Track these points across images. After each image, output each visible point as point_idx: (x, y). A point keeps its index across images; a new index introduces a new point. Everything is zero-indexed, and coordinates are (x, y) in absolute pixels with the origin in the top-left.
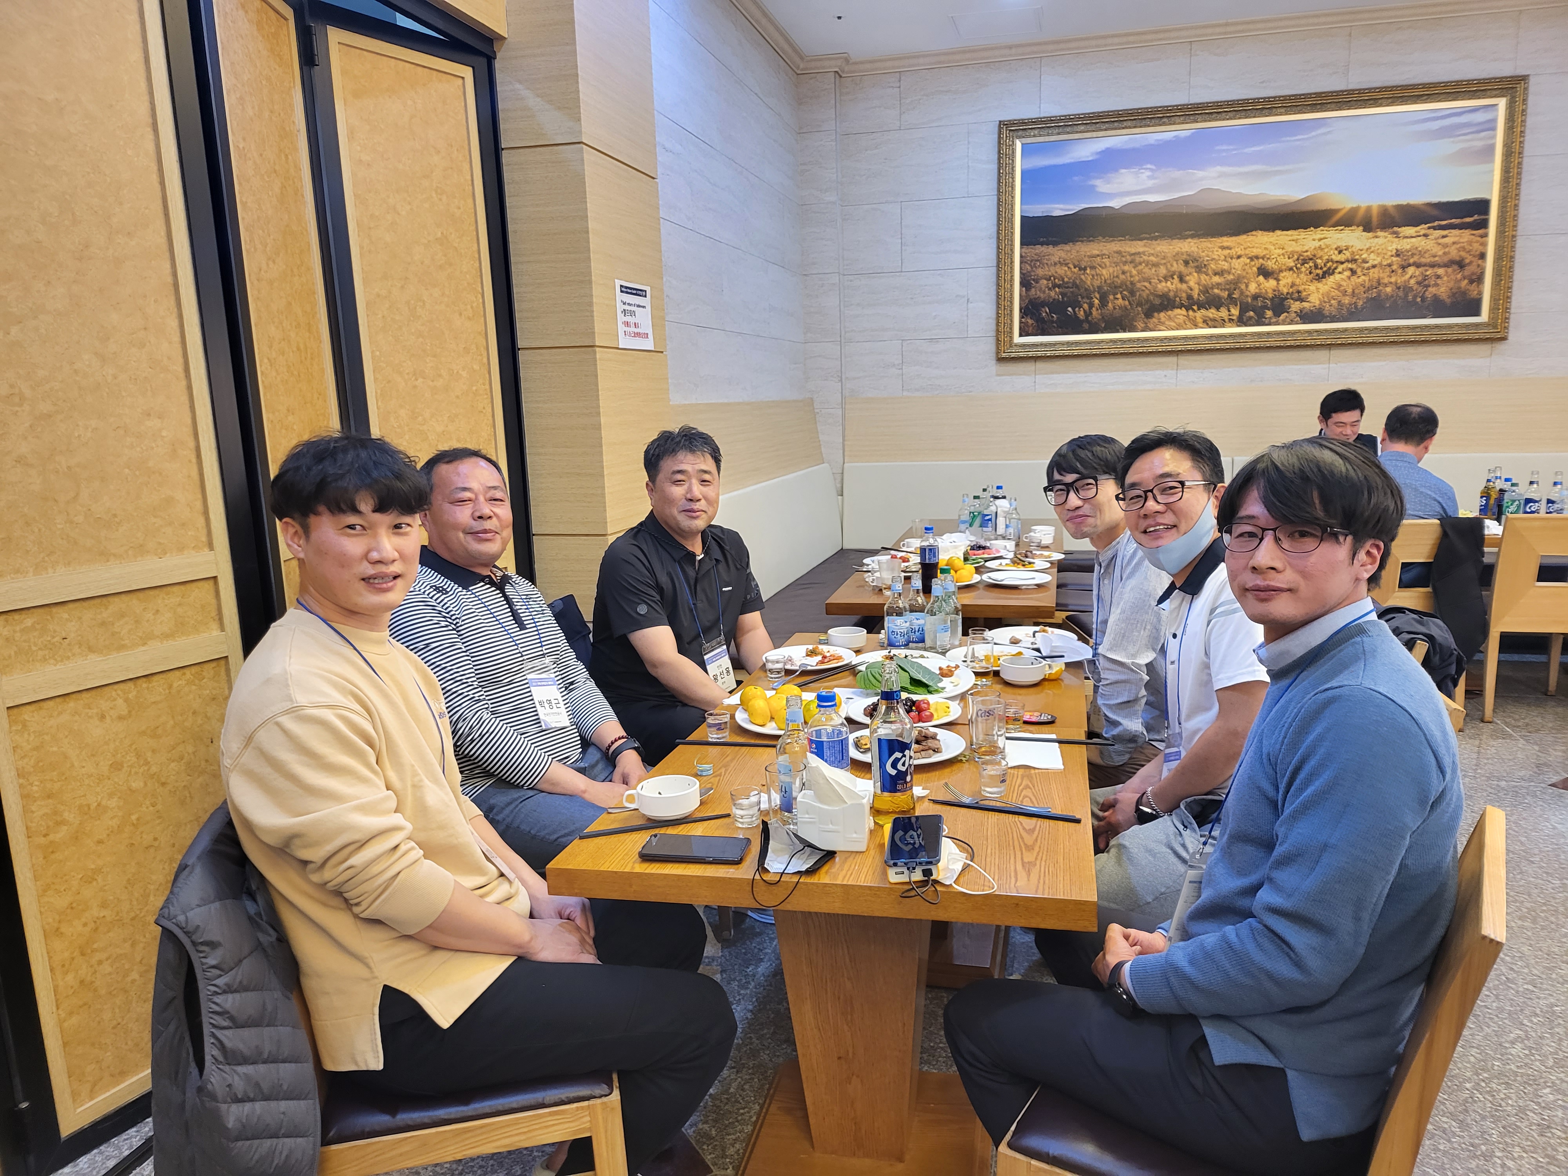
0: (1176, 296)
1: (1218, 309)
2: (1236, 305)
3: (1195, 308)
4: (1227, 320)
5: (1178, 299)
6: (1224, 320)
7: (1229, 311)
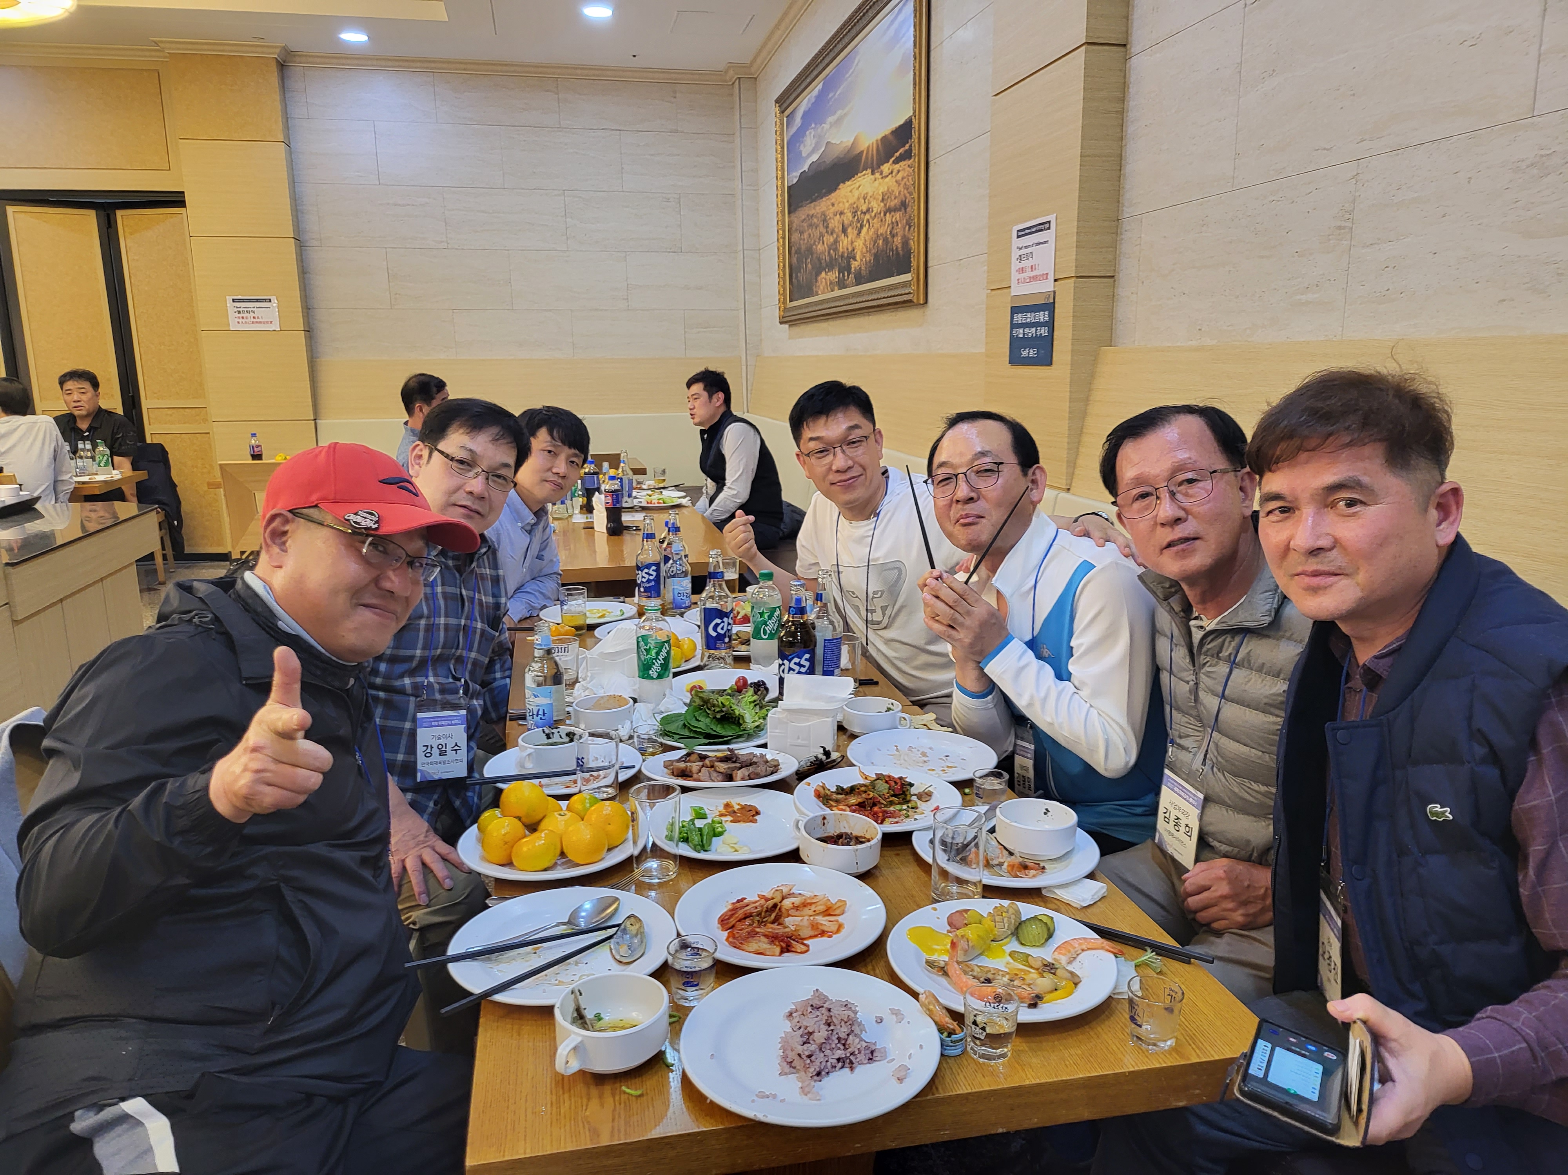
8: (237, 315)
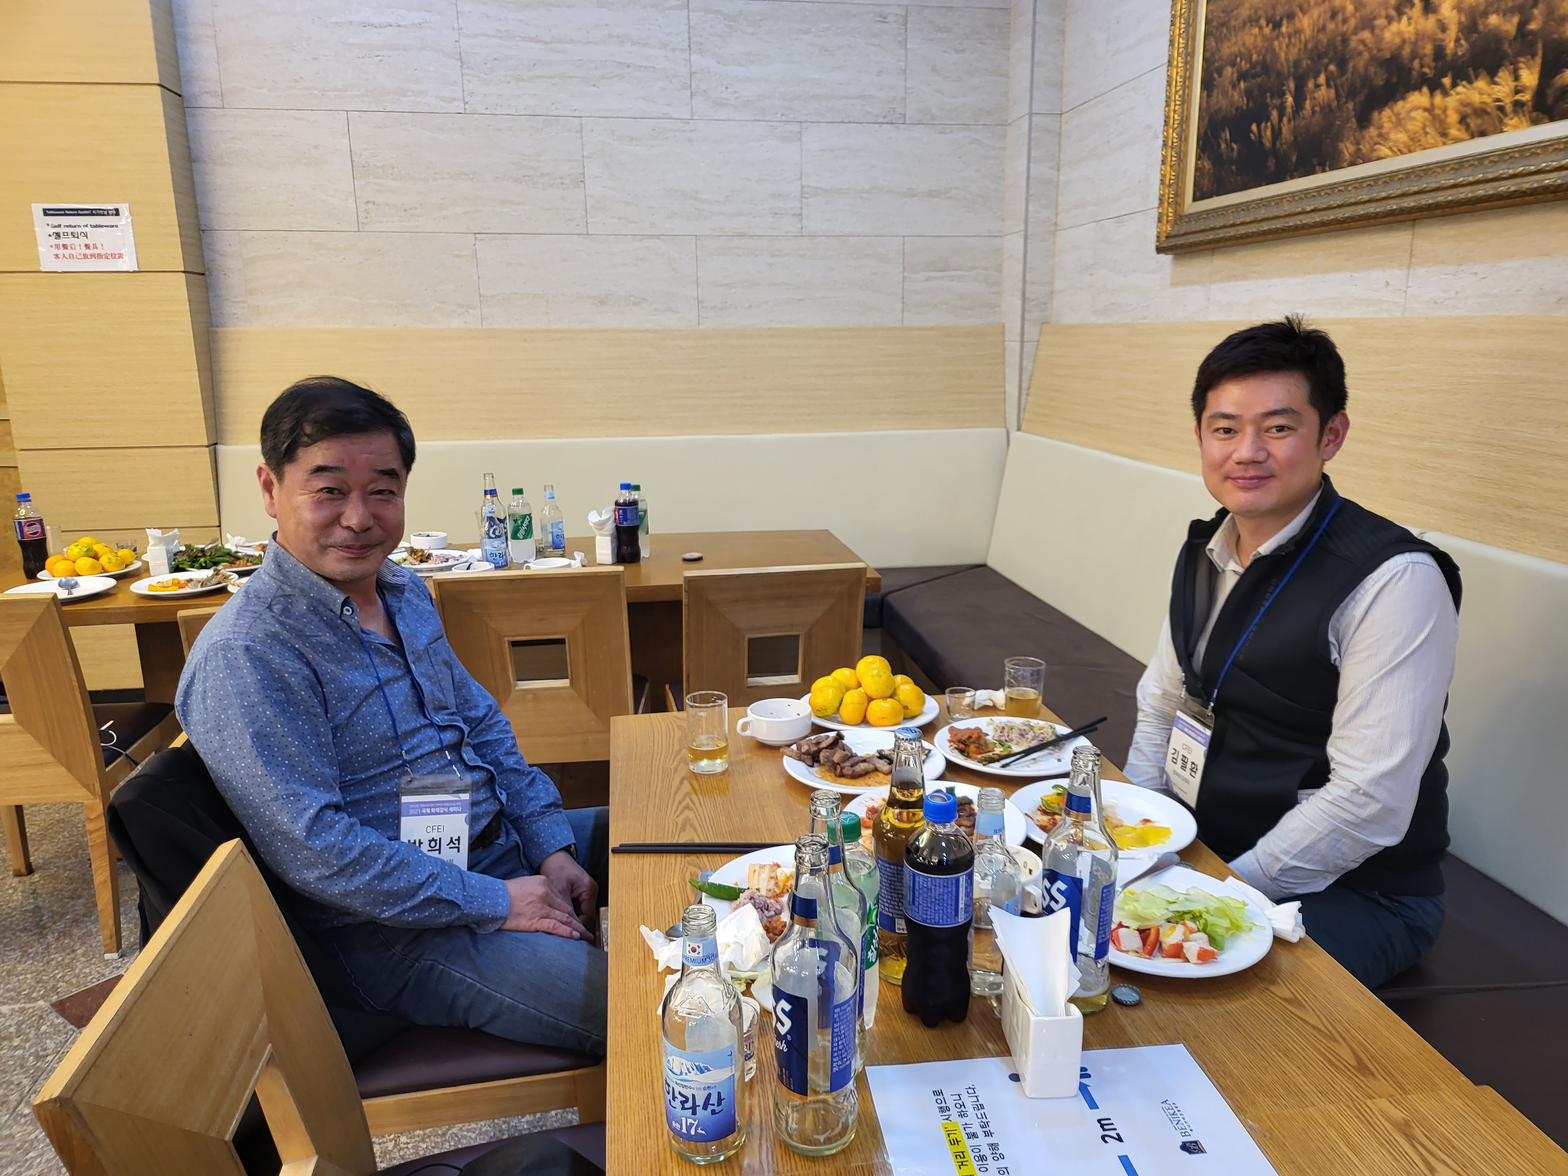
0: (1414, 55)
1: (1492, 74)
2: (1533, 56)
3: (1447, 81)
4: (1509, 108)
5: (1416, 64)
6: (1501, 109)
7: (1517, 78)
8: (53, 241)
